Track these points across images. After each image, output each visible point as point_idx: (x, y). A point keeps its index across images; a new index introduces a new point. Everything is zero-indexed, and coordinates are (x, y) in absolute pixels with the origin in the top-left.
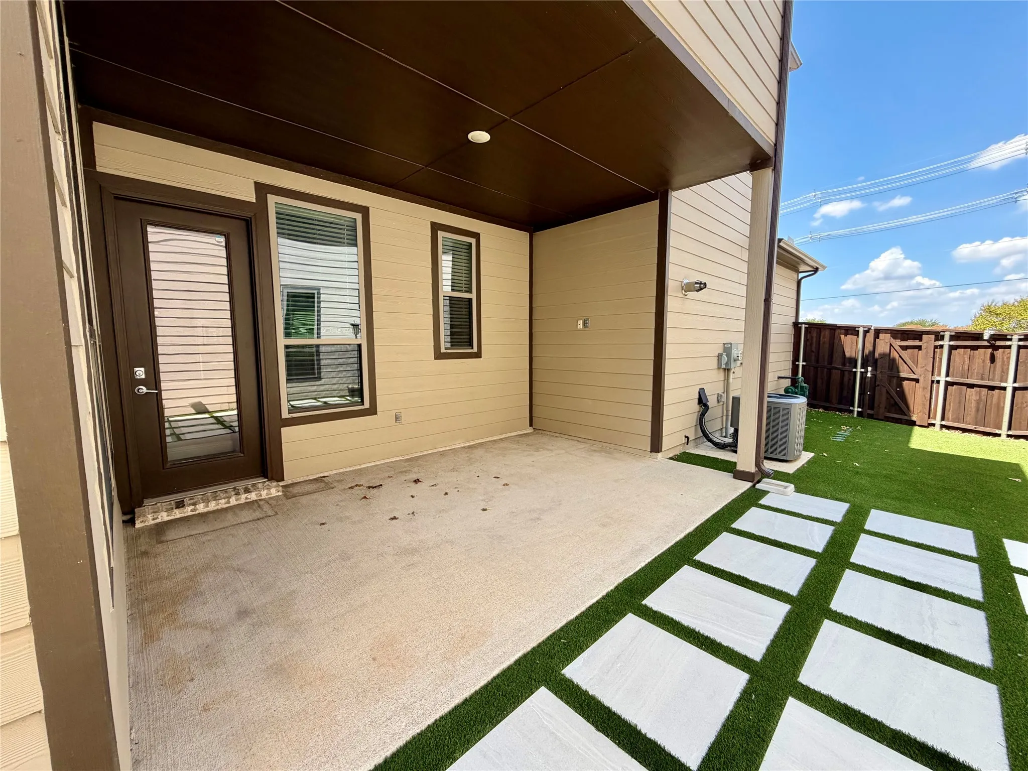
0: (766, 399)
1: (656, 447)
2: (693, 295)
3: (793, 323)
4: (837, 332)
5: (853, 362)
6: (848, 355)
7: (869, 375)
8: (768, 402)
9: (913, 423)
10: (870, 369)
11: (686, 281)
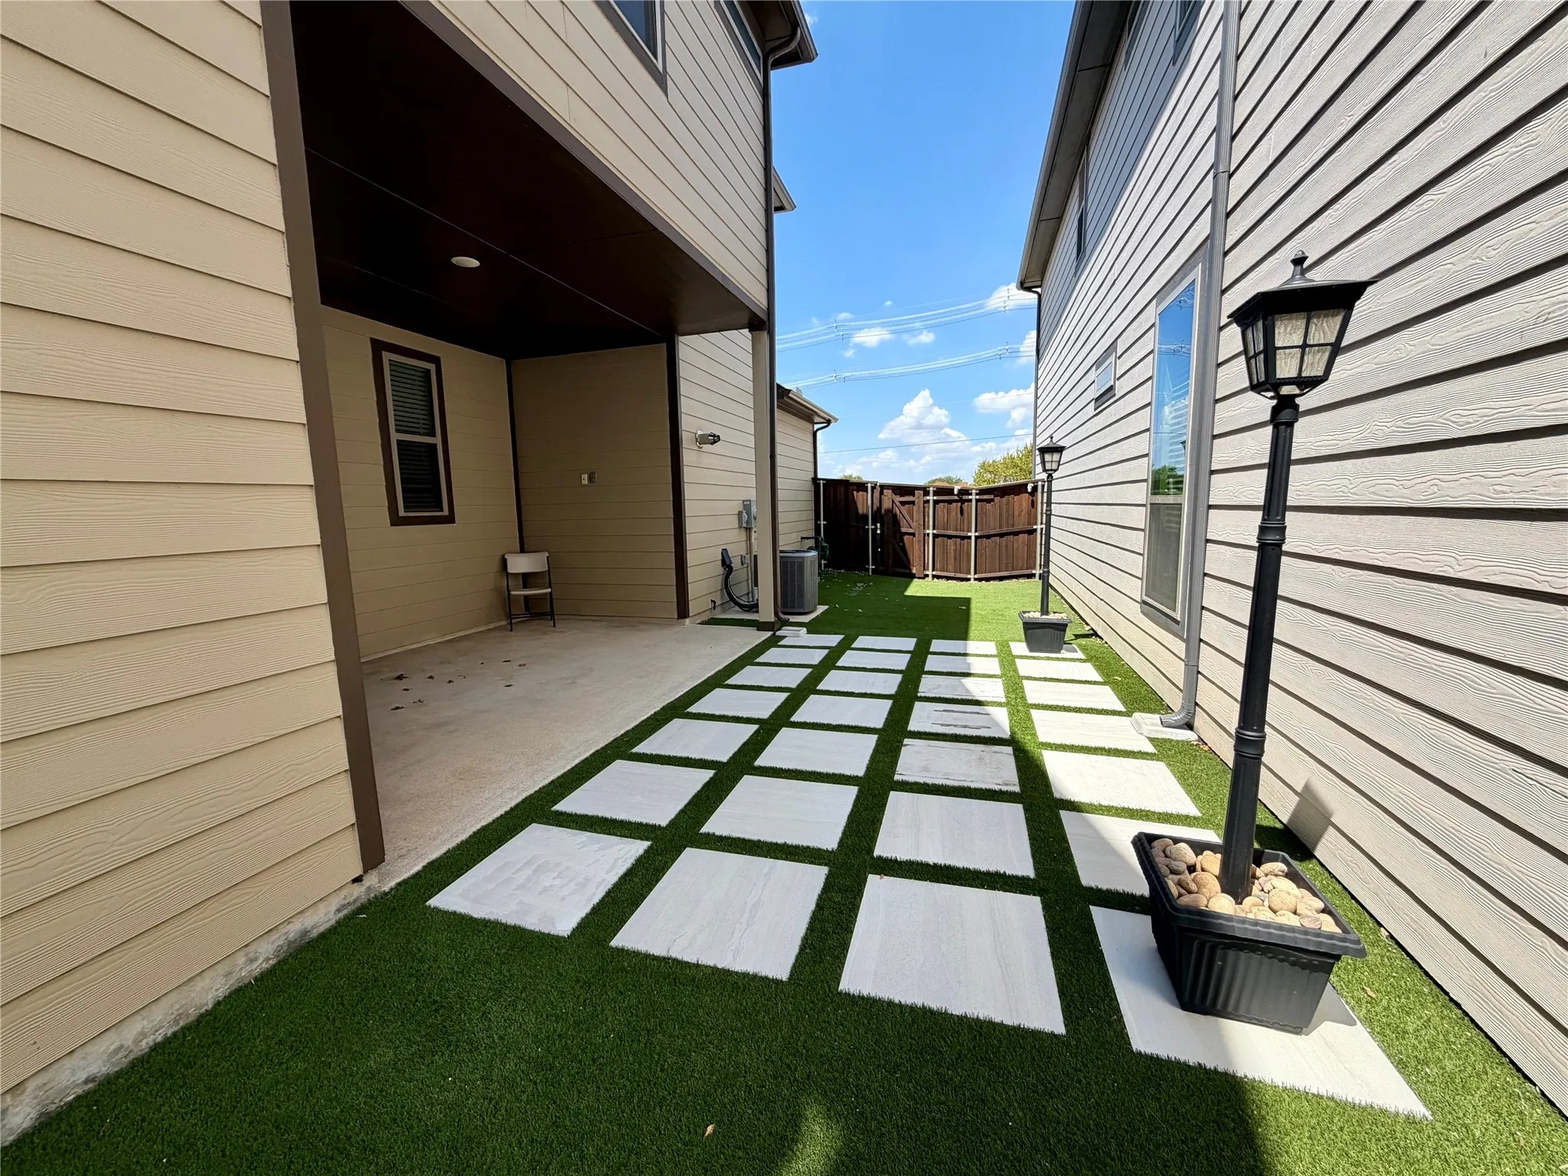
0: (779, 555)
1: (683, 613)
2: (707, 447)
3: (812, 478)
4: (851, 488)
5: (865, 517)
6: (860, 511)
7: (879, 532)
8: (781, 557)
9: (913, 576)
10: (878, 525)
11: (699, 432)
